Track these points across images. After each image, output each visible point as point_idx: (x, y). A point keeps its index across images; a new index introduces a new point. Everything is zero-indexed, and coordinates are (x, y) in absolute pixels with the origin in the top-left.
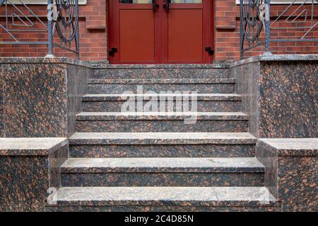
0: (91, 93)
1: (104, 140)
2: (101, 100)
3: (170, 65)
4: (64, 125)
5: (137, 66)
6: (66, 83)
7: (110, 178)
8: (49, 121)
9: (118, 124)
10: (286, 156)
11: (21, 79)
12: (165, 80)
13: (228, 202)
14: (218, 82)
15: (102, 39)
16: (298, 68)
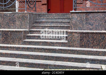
0: (38, 20)
1: (37, 30)
2: (39, 22)
3: (58, 14)
4: (28, 27)
5: (50, 14)
6: (29, 17)
7: (36, 38)
8: (25, 26)
9: (41, 27)
10: (69, 33)
11: (19, 17)
12: (55, 17)
13: (57, 42)
14: (68, 18)
15: (46, 6)
16: (79, 14)
